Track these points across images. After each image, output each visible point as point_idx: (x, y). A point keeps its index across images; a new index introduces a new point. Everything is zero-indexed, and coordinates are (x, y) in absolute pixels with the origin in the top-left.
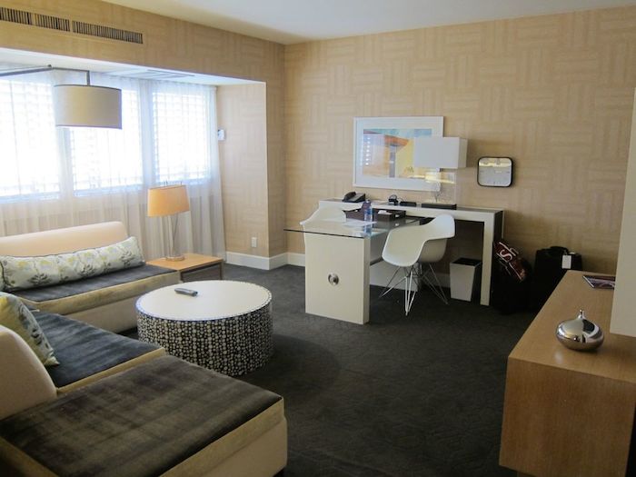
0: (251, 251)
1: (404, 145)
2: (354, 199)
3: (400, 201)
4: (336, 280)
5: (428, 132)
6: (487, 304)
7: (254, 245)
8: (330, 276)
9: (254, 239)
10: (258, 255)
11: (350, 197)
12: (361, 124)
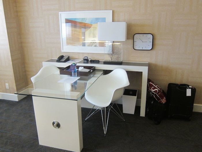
0: (6, 91)
1: (90, 28)
2: (63, 60)
3: (90, 60)
4: (58, 125)
5: (103, 20)
6: (144, 116)
7: (7, 87)
8: (53, 123)
9: (7, 84)
10: (10, 93)
11: (60, 59)
12: (64, 16)
